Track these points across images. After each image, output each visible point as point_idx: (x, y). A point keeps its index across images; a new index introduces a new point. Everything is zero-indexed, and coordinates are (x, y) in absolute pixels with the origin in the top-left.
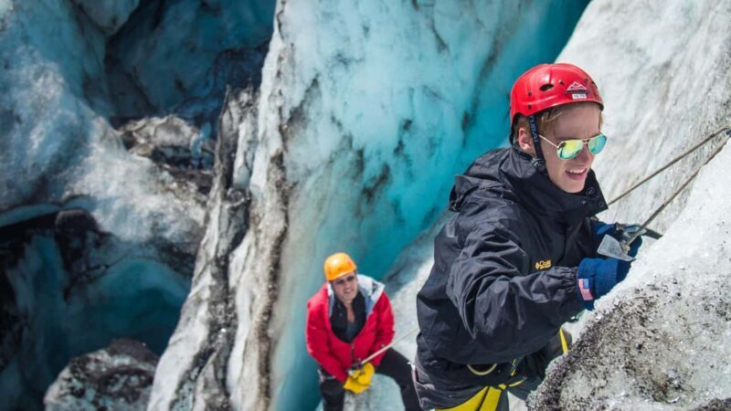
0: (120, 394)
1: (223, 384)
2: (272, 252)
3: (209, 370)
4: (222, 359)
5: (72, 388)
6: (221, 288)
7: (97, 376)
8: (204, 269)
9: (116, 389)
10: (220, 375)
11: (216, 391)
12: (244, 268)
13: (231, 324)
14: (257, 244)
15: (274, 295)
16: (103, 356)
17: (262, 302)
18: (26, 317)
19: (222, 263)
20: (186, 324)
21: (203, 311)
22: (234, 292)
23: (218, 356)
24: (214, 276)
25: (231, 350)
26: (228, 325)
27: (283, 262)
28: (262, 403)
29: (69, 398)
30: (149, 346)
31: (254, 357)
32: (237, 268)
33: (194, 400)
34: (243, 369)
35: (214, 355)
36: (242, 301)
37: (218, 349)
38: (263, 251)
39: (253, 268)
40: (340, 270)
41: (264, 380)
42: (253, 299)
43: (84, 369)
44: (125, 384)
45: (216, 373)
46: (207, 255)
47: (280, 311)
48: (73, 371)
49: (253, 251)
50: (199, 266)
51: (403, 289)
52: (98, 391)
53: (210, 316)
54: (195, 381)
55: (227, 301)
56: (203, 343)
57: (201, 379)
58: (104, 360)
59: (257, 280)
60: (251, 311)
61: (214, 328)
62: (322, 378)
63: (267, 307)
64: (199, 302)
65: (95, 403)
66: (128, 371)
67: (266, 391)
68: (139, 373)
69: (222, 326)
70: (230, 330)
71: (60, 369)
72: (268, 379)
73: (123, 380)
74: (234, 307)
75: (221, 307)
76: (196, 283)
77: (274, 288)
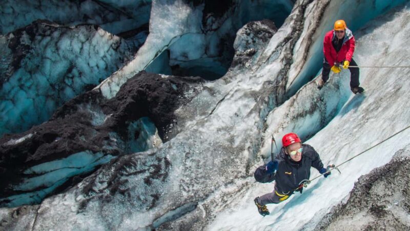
0: (261, 38)
1: (292, 50)
2: (322, 9)
3: (288, 44)
4: (294, 42)
5: (246, 32)
6: (301, 16)
7: (255, 30)
8: (297, 8)
9: (260, 36)
10: (292, 47)
11: (289, 52)
12: (311, 12)
13: (301, 30)
14: (317, 4)
15: (318, 25)
16: (259, 23)
17: (313, 26)
18: (238, 4)
19: (304, 7)
20: (285, 26)
21: (292, 23)
22: (305, 19)
23: (293, 41)
24: (299, 11)
25: (298, 39)
26: (299, 30)
27: (325, 14)
28: (303, 62)
29: (244, 35)
30: (275, 24)
31: (305, 45)
32: (308, 11)
33: (281, 53)
34: (300, 47)
35: (292, 39)
36: (306, 23)
37: (294, 38)
38: (319, 7)
39: (314, 13)
40: (339, 28)
41: (305, 54)
42: (310, 24)
43: (252, 26)
44: (264, 35)
45: (290, 46)
46: (299, 3)
47: (318, 31)
48: (248, 26)
49: (315, 6)
50: (296, 6)
51: (366, 36)
52: (255, 35)
53: (294, 25)
54: (283, 46)
55: (301, 22)
56: (289, 35)
57: (285, 47)
58: (259, 25)
59: (314, 18)
60: (308, 28)
61: (294, 30)
62: (324, 62)
63: (314, 29)
64: (292, 19)
65: (252, 39)
66: (266, 31)
67: (305, 58)
68: (269, 33)
69: (297, 30)
70: (300, 32)
71: (244, 24)
72: (307, 54)
73: (263, 33)
74: (303, 25)
75: (299, 23)
76: (293, 12)
77: (319, 23)
